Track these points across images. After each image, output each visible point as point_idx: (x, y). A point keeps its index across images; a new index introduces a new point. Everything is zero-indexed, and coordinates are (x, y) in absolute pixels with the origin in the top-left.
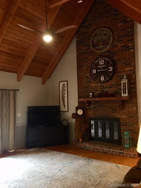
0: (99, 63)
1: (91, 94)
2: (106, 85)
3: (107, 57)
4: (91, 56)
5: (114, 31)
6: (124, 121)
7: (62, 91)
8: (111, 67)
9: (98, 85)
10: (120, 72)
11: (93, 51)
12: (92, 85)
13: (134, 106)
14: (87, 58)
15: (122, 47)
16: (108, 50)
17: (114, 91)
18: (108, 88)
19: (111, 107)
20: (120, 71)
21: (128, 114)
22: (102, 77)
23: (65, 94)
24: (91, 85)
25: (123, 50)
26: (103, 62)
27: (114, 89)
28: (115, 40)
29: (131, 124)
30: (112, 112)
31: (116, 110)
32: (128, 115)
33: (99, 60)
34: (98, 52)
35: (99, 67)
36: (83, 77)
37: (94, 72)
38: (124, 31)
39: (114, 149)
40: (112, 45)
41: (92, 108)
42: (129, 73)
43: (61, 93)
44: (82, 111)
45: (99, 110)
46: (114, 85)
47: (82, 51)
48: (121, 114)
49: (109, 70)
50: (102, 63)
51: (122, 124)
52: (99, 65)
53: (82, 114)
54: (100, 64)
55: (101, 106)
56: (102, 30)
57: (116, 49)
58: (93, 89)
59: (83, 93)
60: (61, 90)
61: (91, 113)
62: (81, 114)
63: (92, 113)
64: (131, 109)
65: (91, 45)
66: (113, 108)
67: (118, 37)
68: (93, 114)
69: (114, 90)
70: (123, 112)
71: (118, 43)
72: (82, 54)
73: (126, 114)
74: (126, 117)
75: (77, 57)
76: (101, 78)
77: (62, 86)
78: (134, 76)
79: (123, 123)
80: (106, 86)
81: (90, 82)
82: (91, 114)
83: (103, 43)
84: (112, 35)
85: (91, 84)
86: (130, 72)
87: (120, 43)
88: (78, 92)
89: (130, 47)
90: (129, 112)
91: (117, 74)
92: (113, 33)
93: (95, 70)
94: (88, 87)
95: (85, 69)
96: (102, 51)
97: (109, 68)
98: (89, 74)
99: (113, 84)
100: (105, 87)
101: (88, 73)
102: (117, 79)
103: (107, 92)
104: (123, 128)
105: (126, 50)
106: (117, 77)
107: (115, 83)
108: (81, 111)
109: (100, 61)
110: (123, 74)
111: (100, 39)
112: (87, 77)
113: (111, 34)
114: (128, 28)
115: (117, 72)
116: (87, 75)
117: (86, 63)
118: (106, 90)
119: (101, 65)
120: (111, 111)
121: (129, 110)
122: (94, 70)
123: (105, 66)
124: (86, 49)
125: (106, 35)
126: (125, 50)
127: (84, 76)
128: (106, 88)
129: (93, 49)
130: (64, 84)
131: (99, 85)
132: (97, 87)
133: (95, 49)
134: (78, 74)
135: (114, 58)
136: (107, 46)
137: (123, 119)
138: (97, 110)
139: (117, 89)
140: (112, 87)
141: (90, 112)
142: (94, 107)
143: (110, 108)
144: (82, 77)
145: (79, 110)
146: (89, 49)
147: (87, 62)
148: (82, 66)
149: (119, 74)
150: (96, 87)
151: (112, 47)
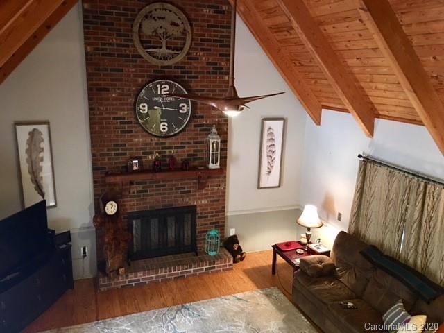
0: (156, 89)
1: (137, 161)
2: (170, 141)
3: (176, 79)
4: (135, 66)
5: (194, 23)
6: (203, 210)
7: (29, 151)
8: (185, 105)
9: (151, 140)
10: (202, 117)
11: (140, 57)
12: (137, 139)
13: (222, 181)
14: (122, 70)
15: (208, 64)
16: (178, 63)
17: (188, 155)
18: (176, 148)
19: (180, 186)
20: (202, 114)
21: (210, 197)
22: (162, 124)
23: (42, 160)
24: (132, 141)
25: (209, 73)
26: (166, 90)
27: (187, 151)
28: (196, 44)
29: (214, 214)
30: (182, 197)
31: (190, 192)
32: (212, 199)
33: (157, 83)
34: (154, 61)
35: (156, 101)
36: (110, 118)
37: (144, 110)
38: (214, 31)
39: (198, 266)
40: (188, 54)
41: (134, 193)
42: (219, 121)
43: (23, 156)
44: (116, 205)
45: (152, 195)
46: (188, 143)
47: (104, 44)
48: (199, 199)
49: (181, 111)
50: (164, 91)
51: (200, 215)
52: (157, 96)
53: (115, 211)
54: (159, 93)
55: (157, 186)
56: (166, 10)
57: (196, 65)
58: (137, 149)
59: (109, 159)
60: (23, 147)
61: (132, 203)
62: (114, 213)
63: (135, 202)
64: (216, 188)
65: (136, 38)
66: (184, 188)
67: (202, 40)
68: (137, 205)
69: (186, 153)
70: (202, 194)
71: (202, 53)
72: (103, 55)
73: (206, 198)
74: (206, 202)
75: (87, 59)
76: (162, 127)
77: (28, 137)
78: (225, 129)
79: (201, 213)
80: (170, 143)
81: (131, 132)
82: (134, 205)
83: (166, 43)
84: (190, 30)
85: (131, 136)
86: (220, 119)
87: (204, 55)
88: (93, 155)
89: (222, 69)
90: (213, 193)
91: (196, 120)
92: (191, 25)
93: (146, 105)
94: (124, 145)
95: (115, 99)
96: (166, 63)
97: (180, 106)
98: (126, 112)
99: (187, 141)
100: (167, 145)
101: (124, 110)
102: (194, 131)
103: (172, 157)
104: (199, 222)
105: (216, 73)
106: (195, 126)
107: (191, 139)
108: (114, 203)
109: (159, 86)
110: (206, 122)
111: (160, 31)
112: (120, 118)
113: (188, 28)
114: (222, 27)
115: (196, 117)
116: (121, 114)
117: (118, 83)
118: (170, 152)
119: (161, 95)
120: (179, 195)
121: (213, 189)
122: (142, 105)
123: (172, 98)
124: (118, 45)
125: (177, 25)
126: (214, 73)
127: (112, 116)
128: (170, 148)
129: (141, 51)
130: (34, 129)
131: (154, 142)
132: (150, 144)
133: (146, 53)
134: (91, 109)
135: (192, 85)
136: (178, 54)
137: (201, 206)
138: (147, 195)
139: (194, 151)
140: (184, 147)
141: (131, 201)
142: (141, 189)
143: (176, 189)
144: (106, 118)
145: (109, 203)
146: (127, 46)
147: (120, 80)
148: (107, 90)
149: (199, 121)
150: (146, 144)
151: (189, 58)
